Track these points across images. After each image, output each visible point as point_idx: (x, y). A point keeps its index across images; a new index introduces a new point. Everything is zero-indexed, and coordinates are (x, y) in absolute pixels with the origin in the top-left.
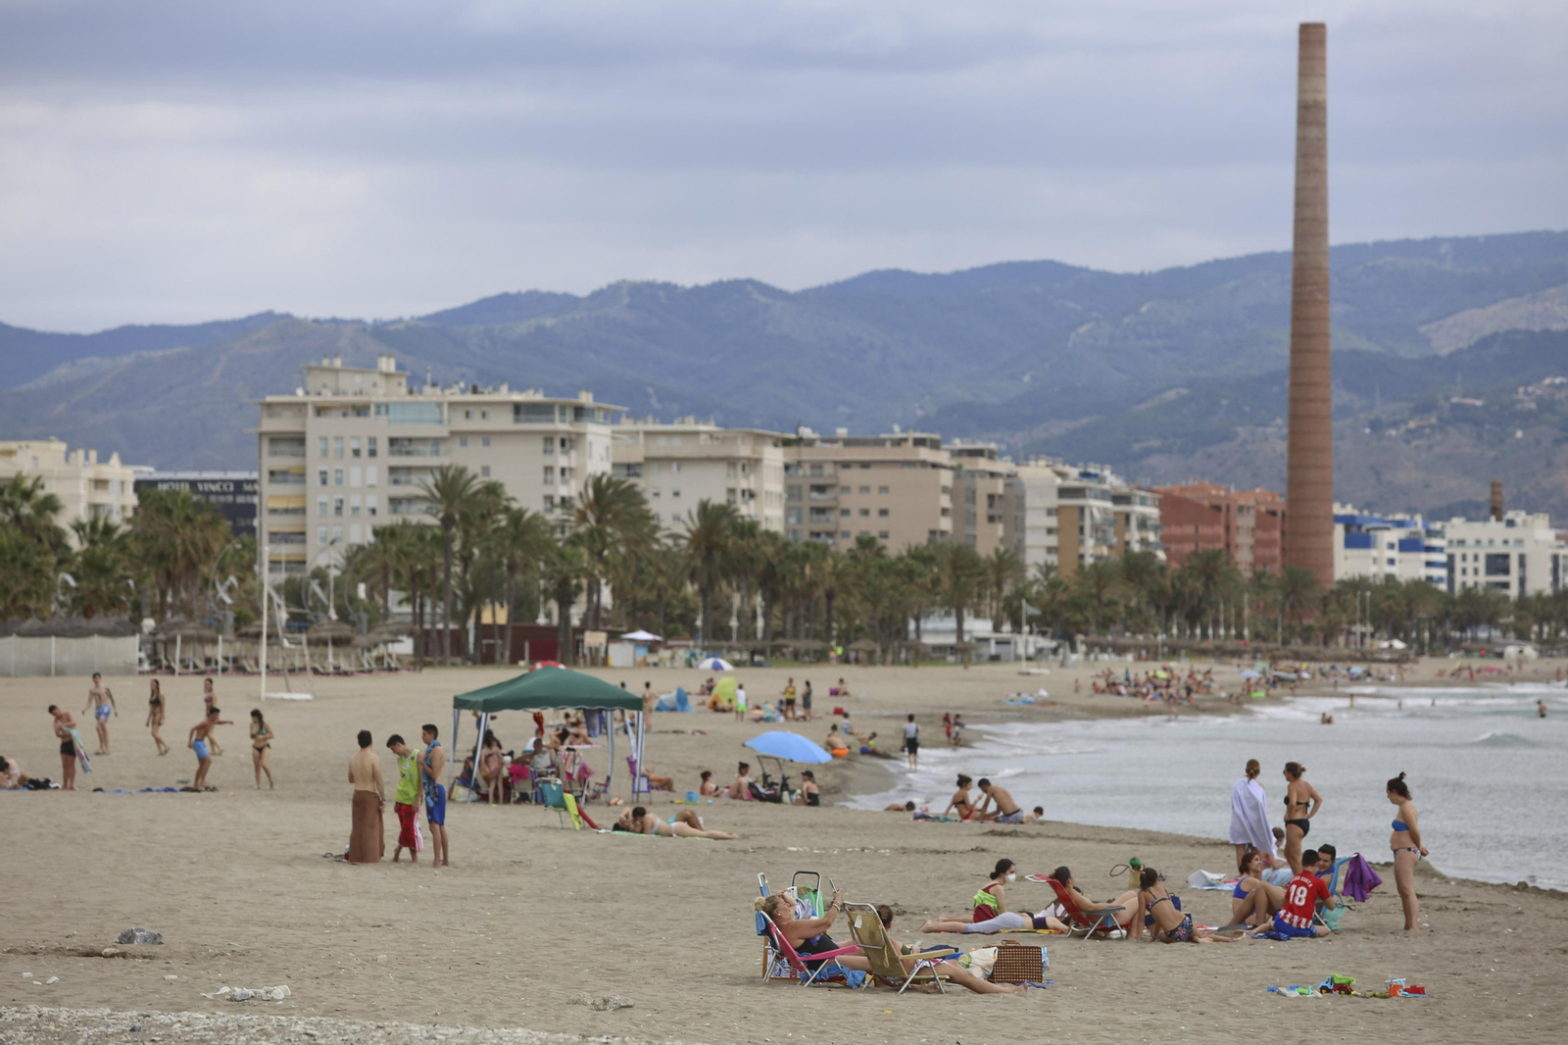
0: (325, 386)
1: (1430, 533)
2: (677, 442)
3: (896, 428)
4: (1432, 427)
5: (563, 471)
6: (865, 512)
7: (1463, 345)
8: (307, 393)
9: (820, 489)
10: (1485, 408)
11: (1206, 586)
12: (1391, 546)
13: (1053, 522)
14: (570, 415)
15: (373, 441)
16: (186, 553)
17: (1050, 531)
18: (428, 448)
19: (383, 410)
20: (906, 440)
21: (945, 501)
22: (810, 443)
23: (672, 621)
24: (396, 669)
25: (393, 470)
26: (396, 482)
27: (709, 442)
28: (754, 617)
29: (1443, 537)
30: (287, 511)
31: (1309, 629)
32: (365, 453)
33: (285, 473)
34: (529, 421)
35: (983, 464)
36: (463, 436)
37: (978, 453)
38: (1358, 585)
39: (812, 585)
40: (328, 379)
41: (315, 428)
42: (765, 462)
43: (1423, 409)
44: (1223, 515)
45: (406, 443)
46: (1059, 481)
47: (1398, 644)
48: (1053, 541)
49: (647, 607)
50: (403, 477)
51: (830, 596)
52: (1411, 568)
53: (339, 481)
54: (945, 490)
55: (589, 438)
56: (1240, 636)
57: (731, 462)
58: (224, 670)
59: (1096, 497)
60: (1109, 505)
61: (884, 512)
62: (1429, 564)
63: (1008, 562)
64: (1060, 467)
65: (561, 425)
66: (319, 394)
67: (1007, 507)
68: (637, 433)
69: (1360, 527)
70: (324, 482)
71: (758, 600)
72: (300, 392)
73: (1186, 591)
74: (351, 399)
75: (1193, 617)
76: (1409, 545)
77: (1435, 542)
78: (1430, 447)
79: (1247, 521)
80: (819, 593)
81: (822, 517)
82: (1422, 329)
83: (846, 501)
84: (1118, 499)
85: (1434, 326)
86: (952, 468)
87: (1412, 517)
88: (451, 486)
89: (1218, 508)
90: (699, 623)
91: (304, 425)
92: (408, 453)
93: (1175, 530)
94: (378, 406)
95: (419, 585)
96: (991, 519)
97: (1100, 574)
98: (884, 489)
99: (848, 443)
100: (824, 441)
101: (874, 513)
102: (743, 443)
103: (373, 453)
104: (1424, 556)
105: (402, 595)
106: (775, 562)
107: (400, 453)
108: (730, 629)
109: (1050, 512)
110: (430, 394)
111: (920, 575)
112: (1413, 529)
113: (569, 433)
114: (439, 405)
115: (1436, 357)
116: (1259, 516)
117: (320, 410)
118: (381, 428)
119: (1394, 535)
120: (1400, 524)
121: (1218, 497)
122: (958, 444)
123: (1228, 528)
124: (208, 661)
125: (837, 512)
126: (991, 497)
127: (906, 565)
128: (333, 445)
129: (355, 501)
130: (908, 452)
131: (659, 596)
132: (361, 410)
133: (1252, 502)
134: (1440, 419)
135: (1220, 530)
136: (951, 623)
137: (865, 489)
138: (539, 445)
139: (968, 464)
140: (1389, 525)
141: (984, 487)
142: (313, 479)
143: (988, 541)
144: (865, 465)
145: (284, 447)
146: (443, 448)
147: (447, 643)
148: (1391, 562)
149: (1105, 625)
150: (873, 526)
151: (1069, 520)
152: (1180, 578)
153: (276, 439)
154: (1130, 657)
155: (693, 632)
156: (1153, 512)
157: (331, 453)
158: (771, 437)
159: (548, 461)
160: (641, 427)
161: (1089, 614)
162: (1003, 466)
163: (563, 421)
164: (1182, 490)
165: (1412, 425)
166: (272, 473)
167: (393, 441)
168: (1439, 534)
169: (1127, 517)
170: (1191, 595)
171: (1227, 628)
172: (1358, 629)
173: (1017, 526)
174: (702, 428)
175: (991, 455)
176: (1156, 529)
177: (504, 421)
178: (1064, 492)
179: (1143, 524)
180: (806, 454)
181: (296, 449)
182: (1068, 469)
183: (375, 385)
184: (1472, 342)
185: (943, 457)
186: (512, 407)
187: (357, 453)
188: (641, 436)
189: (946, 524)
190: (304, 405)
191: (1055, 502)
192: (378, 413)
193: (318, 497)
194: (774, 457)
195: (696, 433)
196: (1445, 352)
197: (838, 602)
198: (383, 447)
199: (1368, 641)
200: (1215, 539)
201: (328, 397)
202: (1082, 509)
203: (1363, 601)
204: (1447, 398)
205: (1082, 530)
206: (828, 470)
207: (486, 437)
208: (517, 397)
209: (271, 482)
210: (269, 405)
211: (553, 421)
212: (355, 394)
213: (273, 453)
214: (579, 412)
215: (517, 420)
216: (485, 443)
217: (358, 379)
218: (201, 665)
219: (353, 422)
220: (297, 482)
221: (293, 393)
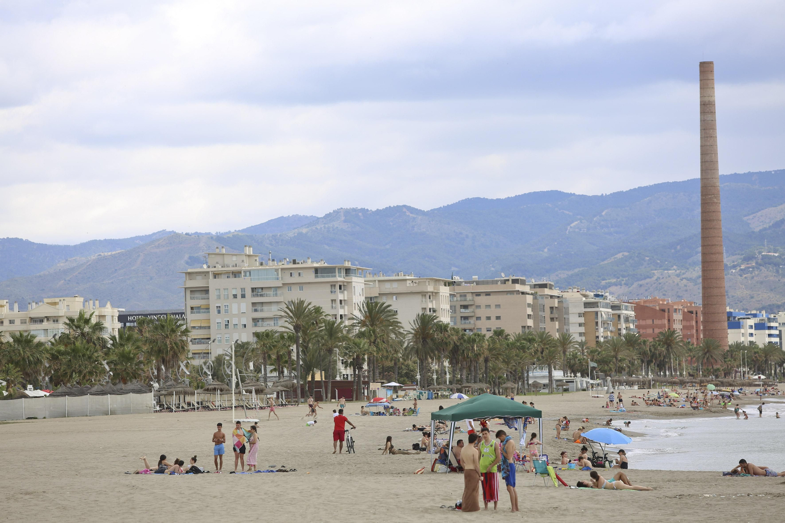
0: (217, 263)
1: (770, 320)
2: (395, 285)
3: (503, 275)
4: (753, 268)
5: (341, 301)
6: (489, 318)
7: (767, 226)
8: (209, 267)
9: (465, 307)
10: (779, 257)
11: (668, 350)
12: (751, 327)
13: (582, 320)
14: (343, 273)
15: (243, 290)
16: (172, 348)
17: (580, 325)
18: (271, 292)
19: (248, 274)
20: (508, 280)
21: (529, 311)
22: (459, 284)
23: (402, 377)
24: (286, 405)
25: (254, 304)
26: (256, 310)
27: (412, 285)
28: (446, 374)
29: (776, 322)
30: (200, 327)
31: (718, 370)
32: (239, 296)
33: (199, 308)
34: (323, 277)
35: (547, 291)
36: (289, 286)
37: (544, 286)
38: (738, 346)
39: (477, 356)
40: (219, 259)
41: (214, 284)
42: (441, 294)
43: (748, 259)
44: (666, 314)
45: (260, 290)
46: (584, 299)
47: (763, 377)
48: (582, 330)
49: (389, 369)
50: (259, 308)
51: (486, 360)
52: (762, 339)
53: (226, 311)
54: (529, 305)
55: (353, 284)
56: (681, 375)
57: (423, 294)
58: (198, 408)
59: (603, 307)
60: (610, 310)
61: (498, 318)
62: (770, 335)
63: (565, 340)
64: (584, 292)
65: (340, 278)
66: (215, 267)
67: (559, 313)
68: (375, 281)
69: (735, 318)
70: (219, 312)
71: (446, 364)
72: (205, 266)
73: (657, 352)
74: (231, 269)
75: (661, 366)
76: (759, 326)
77: (773, 324)
78: (753, 278)
79: (677, 317)
80: (481, 359)
81: (467, 321)
82: (745, 219)
83: (481, 313)
84: (614, 307)
85: (751, 217)
86: (532, 294)
87: (760, 312)
88: (298, 311)
89: (664, 311)
90: (418, 377)
91: (208, 283)
92: (261, 295)
93: (642, 323)
94: (245, 272)
95: (281, 362)
96: (552, 319)
97: (615, 346)
98: (498, 306)
99: (478, 283)
100: (466, 283)
101: (493, 318)
102: (429, 285)
103: (243, 296)
104: (767, 332)
105: (273, 367)
107: (257, 295)
108: (433, 379)
109: (580, 315)
110: (272, 265)
111: (528, 349)
112: (761, 318)
113: (343, 282)
114: (277, 270)
115: (753, 232)
116: (684, 314)
117: (216, 275)
118: (247, 283)
119: (752, 322)
120: (755, 316)
121: (663, 304)
122: (533, 282)
123: (669, 320)
124: (189, 404)
125: (474, 319)
126: (552, 308)
127: (521, 344)
128: (223, 293)
129: (235, 321)
130: (509, 286)
131: (395, 364)
132: (236, 274)
133: (681, 307)
134: (757, 263)
135: (666, 322)
136: (545, 373)
137: (488, 306)
138: (328, 288)
139: (539, 291)
140: (750, 316)
141: (548, 303)
142: (213, 310)
143: (553, 330)
144: (488, 294)
145: (198, 295)
146: (279, 292)
148: (751, 335)
149: (620, 370)
150: (494, 325)
151: (590, 317)
152: (653, 346)
153: (193, 291)
154: (636, 387)
155: (413, 381)
156: (632, 313)
157: (222, 297)
158: (443, 280)
159: (333, 297)
160: (377, 278)
161: (611, 366)
162: (555, 292)
163: (340, 276)
164: (645, 302)
165: (743, 267)
166: (192, 308)
167: (253, 289)
168: (774, 320)
169: (619, 316)
170: (660, 355)
171: (675, 370)
172: (742, 369)
173: (564, 322)
174: (408, 277)
175: (551, 287)
176: (633, 322)
177: (310, 277)
178: (587, 305)
179: (627, 320)
180: (458, 289)
181: (204, 296)
182: (588, 293)
183: (243, 261)
184: (771, 224)
185: (527, 289)
186: (314, 270)
187: (235, 296)
188: (377, 281)
189: (530, 323)
190: (208, 272)
191: (583, 310)
192: (245, 276)
193: (216, 319)
194: (445, 291)
195: (406, 280)
196: (757, 230)
197: (490, 364)
198: (248, 293)
199: (747, 376)
200: (663, 326)
201: (219, 268)
202: (597, 313)
203: (743, 355)
204: (760, 253)
205: (597, 323)
206: (469, 297)
207: (301, 285)
208: (316, 265)
209: (192, 313)
210: (190, 273)
211: (335, 276)
212: (233, 266)
213: (191, 298)
214: (348, 271)
215: (317, 277)
216: (301, 289)
217: (234, 258)
218: (186, 407)
219: (232, 280)
220: (205, 312)
221: (202, 267)
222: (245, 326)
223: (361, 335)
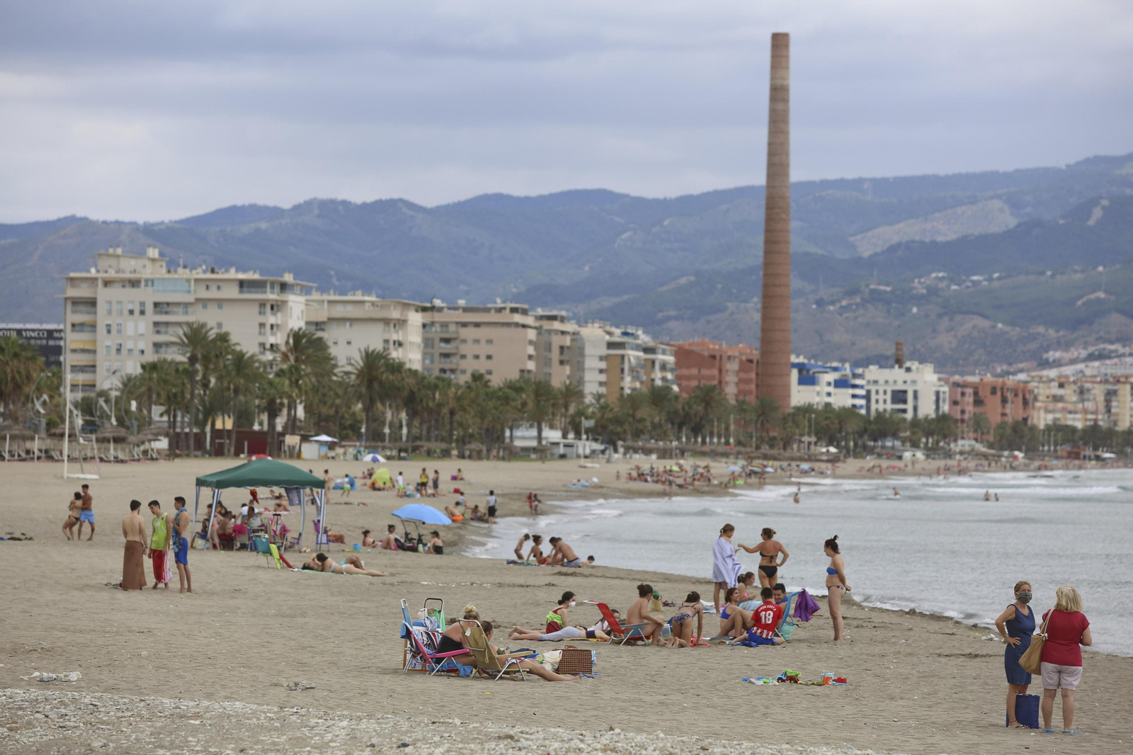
0: (110, 266)
1: (855, 376)
2: (350, 308)
3: (499, 300)
4: (857, 305)
5: (272, 326)
6: (477, 357)
7: (879, 250)
8: (98, 271)
9: (447, 341)
10: (892, 292)
11: (706, 409)
12: (829, 384)
13: (603, 365)
14: (277, 289)
15: (142, 304)
16: (13, 378)
17: (601, 371)
18: (180, 310)
19: (150, 283)
20: (505, 308)
21: (531, 350)
22: (440, 310)
23: (345, 428)
24: (157, 459)
25: (156, 324)
26: (158, 332)
27: (372, 308)
28: (401, 427)
29: (863, 378)
30: (83, 351)
31: (774, 438)
32: (137, 312)
33: (82, 325)
34: (250, 292)
35: (557, 325)
36: (204, 302)
37: (553, 318)
38: (806, 410)
39: (440, 405)
40: (112, 262)
41: (103, 295)
42: (410, 322)
43: (852, 292)
44: (717, 362)
45: (165, 306)
46: (607, 337)
47: (833, 450)
48: (603, 378)
49: (328, 419)
50: (163, 329)
51: (452, 413)
52: (842, 399)
53: (119, 331)
54: (531, 342)
55: (290, 304)
56: (727, 443)
57: (386, 322)
58: (39, 458)
59: (632, 349)
60: (641, 354)
61: (489, 357)
62: (854, 396)
63: (573, 392)
64: (608, 328)
65: (271, 296)
66: (106, 272)
67: (573, 354)
68: (323, 301)
69: (808, 371)
70: (109, 332)
71: (403, 416)
72: (93, 270)
73: (692, 412)
74: (128, 275)
75: (696, 430)
76: (841, 384)
77: (858, 382)
78: (856, 318)
79: (733, 366)
80: (445, 411)
81: (448, 360)
82: (851, 239)
83: (464, 349)
84: (647, 350)
85: (859, 237)
86: (536, 328)
87: (843, 365)
88: (196, 336)
89: (714, 357)
90: (363, 430)
91: (96, 293)
92: (167, 313)
93: (685, 372)
94: (147, 281)
95: (174, 402)
96: (562, 362)
97: (633, 401)
98: (490, 342)
99: (466, 310)
100: (449, 308)
101: (483, 358)
102: (395, 308)
103: (142, 313)
104: (851, 391)
105: (162, 409)
106: (415, 390)
107: (161, 313)
108: (384, 434)
109: (601, 358)
110: (182, 273)
111: (514, 400)
112: (843, 373)
113: (277, 301)
114: (188, 280)
115: (860, 258)
116: (741, 362)
117: (107, 283)
118: (148, 296)
119: (831, 377)
120: (835, 369)
121: (714, 349)
122: (540, 312)
123: (720, 371)
124: (28, 452)
125: (458, 357)
126: (562, 348)
127: (504, 393)
128: (115, 307)
129: (129, 345)
130: (506, 317)
131: (337, 412)
132: (134, 283)
133: (737, 354)
134: (863, 299)
135: (715, 372)
136: (534, 432)
137: (477, 341)
138: (256, 309)
139: (547, 325)
140: (828, 370)
141: (557, 341)
142: (101, 329)
143: (559, 377)
144: (477, 325)
145: (81, 308)
146: (190, 309)
147: (192, 442)
148: (829, 394)
149: (637, 434)
150: (482, 366)
151: (614, 365)
152: (688, 403)
153: (76, 302)
154: (654, 457)
155: (359, 436)
156: (670, 359)
157: (114, 312)
158: (414, 305)
159: (262, 319)
160: (326, 297)
161: (626, 427)
162: (570, 327)
163: (273, 293)
164: (691, 345)
165: (844, 303)
166: (73, 325)
167: (156, 305)
168: (861, 376)
169: (653, 362)
170: (695, 415)
171: (719, 437)
172: (806, 439)
173: (579, 367)
174: (367, 298)
175: (562, 319)
176: (672, 370)
177: (232, 292)
178: (611, 345)
179: (664, 367)
180: (438, 317)
181: (89, 309)
182: (613, 329)
183: (144, 266)
184: (884, 248)
185: (529, 320)
186: (238, 283)
187: (131, 312)
188: (326, 303)
189: (531, 365)
190: (96, 279)
191: (605, 351)
192: (146, 285)
193: (105, 342)
194: (416, 319)
195: (363, 302)
196: (866, 254)
197: (457, 417)
198: (149, 308)
199: (812, 447)
200: (712, 378)
201: (112, 274)
202: (623, 357)
203: (810, 420)
204: (867, 286)
205: (622, 370)
206: (452, 328)
207: (220, 302)
208: (241, 276)
209: (72, 331)
210: (72, 279)
211: (265, 292)
212: (131, 272)
213: (74, 312)
214: (284, 287)
215: (241, 292)
216: (220, 307)
217: (133, 262)
218: (23, 455)
219: (130, 291)
220: (90, 331)
221: (89, 271)
222: (143, 352)
223: (280, 374)
